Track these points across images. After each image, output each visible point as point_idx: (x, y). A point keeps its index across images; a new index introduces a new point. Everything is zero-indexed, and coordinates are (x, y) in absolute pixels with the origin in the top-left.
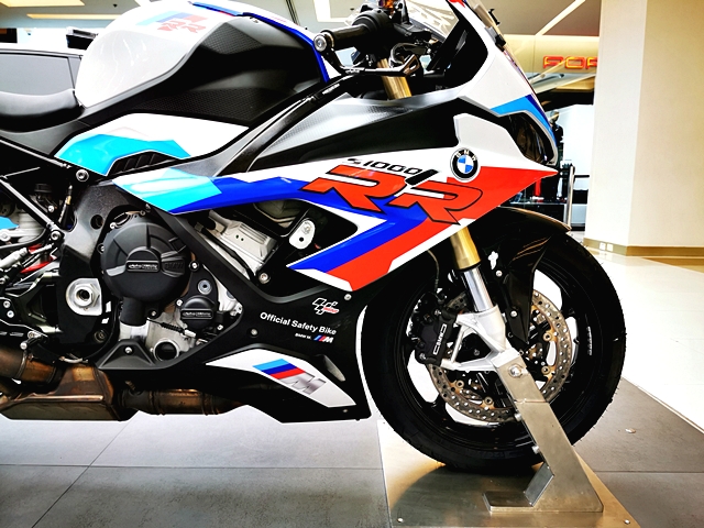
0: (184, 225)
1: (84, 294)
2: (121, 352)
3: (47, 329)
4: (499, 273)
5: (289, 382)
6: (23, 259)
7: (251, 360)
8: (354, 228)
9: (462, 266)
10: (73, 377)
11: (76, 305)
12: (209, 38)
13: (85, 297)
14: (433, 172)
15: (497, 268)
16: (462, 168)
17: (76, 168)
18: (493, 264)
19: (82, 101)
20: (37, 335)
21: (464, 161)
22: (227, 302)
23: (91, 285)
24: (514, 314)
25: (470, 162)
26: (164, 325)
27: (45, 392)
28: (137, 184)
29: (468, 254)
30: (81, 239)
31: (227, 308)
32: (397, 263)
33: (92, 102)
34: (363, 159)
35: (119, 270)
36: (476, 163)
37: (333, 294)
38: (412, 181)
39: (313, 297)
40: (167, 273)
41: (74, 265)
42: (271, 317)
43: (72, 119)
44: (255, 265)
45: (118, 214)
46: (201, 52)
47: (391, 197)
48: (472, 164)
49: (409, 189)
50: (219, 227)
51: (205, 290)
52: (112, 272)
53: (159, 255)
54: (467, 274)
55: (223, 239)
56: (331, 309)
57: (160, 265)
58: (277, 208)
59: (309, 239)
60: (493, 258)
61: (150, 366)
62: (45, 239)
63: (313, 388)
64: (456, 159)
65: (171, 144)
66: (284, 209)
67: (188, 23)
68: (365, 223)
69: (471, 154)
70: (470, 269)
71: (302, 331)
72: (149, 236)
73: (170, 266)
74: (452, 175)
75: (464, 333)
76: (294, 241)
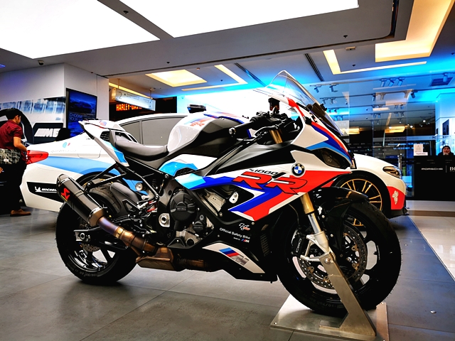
0: (194, 194)
1: (164, 219)
2: (175, 242)
3: (152, 231)
4: (323, 216)
5: (234, 259)
6: (146, 206)
7: (218, 247)
8: (253, 195)
9: (306, 213)
10: (160, 251)
11: (162, 223)
12: (204, 128)
13: (164, 221)
14: (283, 173)
15: (322, 214)
16: (296, 171)
17: (165, 174)
18: (320, 212)
19: (169, 150)
20: (148, 233)
21: (297, 168)
22: (209, 224)
23: (166, 216)
24: (332, 235)
25: (300, 169)
26: (189, 232)
27: (151, 256)
28: (182, 180)
29: (308, 208)
30: (165, 199)
31: (210, 226)
32: (272, 210)
33: (171, 150)
34: (255, 169)
35: (174, 210)
36: (303, 169)
37: (247, 222)
38: (274, 177)
39: (239, 223)
40: (189, 211)
41: (162, 208)
42: (224, 230)
43: (165, 156)
44: (219, 209)
45: (176, 191)
46: (202, 133)
47: (266, 183)
48: (301, 170)
49: (273, 180)
50: (208, 195)
51: (202, 219)
52: (172, 211)
53: (187, 205)
54: (309, 216)
55: (209, 199)
56: (246, 228)
57: (187, 208)
58: (227, 188)
59: (236, 199)
60: (320, 209)
61: (184, 247)
62: (154, 199)
63: (245, 263)
64: (293, 168)
65: (192, 165)
66: (230, 188)
67: (199, 122)
68: (257, 193)
69: (301, 166)
70: (310, 214)
71: (236, 236)
72: (184, 198)
73: (191, 209)
74: (292, 174)
75: (310, 244)
76: (231, 200)
